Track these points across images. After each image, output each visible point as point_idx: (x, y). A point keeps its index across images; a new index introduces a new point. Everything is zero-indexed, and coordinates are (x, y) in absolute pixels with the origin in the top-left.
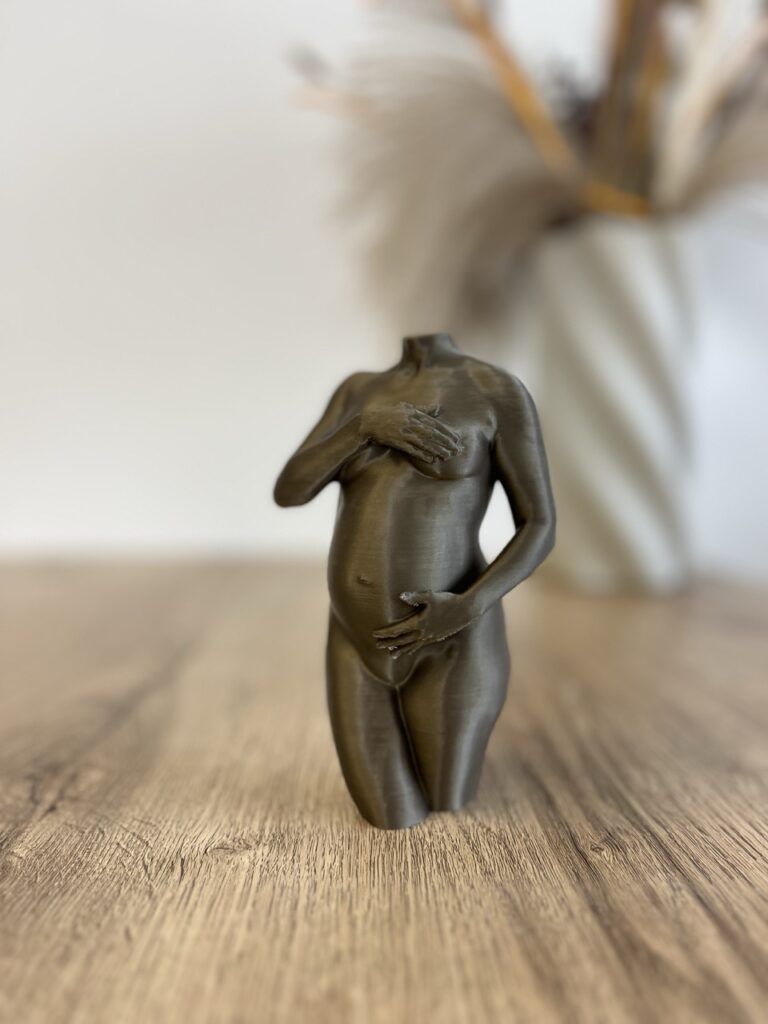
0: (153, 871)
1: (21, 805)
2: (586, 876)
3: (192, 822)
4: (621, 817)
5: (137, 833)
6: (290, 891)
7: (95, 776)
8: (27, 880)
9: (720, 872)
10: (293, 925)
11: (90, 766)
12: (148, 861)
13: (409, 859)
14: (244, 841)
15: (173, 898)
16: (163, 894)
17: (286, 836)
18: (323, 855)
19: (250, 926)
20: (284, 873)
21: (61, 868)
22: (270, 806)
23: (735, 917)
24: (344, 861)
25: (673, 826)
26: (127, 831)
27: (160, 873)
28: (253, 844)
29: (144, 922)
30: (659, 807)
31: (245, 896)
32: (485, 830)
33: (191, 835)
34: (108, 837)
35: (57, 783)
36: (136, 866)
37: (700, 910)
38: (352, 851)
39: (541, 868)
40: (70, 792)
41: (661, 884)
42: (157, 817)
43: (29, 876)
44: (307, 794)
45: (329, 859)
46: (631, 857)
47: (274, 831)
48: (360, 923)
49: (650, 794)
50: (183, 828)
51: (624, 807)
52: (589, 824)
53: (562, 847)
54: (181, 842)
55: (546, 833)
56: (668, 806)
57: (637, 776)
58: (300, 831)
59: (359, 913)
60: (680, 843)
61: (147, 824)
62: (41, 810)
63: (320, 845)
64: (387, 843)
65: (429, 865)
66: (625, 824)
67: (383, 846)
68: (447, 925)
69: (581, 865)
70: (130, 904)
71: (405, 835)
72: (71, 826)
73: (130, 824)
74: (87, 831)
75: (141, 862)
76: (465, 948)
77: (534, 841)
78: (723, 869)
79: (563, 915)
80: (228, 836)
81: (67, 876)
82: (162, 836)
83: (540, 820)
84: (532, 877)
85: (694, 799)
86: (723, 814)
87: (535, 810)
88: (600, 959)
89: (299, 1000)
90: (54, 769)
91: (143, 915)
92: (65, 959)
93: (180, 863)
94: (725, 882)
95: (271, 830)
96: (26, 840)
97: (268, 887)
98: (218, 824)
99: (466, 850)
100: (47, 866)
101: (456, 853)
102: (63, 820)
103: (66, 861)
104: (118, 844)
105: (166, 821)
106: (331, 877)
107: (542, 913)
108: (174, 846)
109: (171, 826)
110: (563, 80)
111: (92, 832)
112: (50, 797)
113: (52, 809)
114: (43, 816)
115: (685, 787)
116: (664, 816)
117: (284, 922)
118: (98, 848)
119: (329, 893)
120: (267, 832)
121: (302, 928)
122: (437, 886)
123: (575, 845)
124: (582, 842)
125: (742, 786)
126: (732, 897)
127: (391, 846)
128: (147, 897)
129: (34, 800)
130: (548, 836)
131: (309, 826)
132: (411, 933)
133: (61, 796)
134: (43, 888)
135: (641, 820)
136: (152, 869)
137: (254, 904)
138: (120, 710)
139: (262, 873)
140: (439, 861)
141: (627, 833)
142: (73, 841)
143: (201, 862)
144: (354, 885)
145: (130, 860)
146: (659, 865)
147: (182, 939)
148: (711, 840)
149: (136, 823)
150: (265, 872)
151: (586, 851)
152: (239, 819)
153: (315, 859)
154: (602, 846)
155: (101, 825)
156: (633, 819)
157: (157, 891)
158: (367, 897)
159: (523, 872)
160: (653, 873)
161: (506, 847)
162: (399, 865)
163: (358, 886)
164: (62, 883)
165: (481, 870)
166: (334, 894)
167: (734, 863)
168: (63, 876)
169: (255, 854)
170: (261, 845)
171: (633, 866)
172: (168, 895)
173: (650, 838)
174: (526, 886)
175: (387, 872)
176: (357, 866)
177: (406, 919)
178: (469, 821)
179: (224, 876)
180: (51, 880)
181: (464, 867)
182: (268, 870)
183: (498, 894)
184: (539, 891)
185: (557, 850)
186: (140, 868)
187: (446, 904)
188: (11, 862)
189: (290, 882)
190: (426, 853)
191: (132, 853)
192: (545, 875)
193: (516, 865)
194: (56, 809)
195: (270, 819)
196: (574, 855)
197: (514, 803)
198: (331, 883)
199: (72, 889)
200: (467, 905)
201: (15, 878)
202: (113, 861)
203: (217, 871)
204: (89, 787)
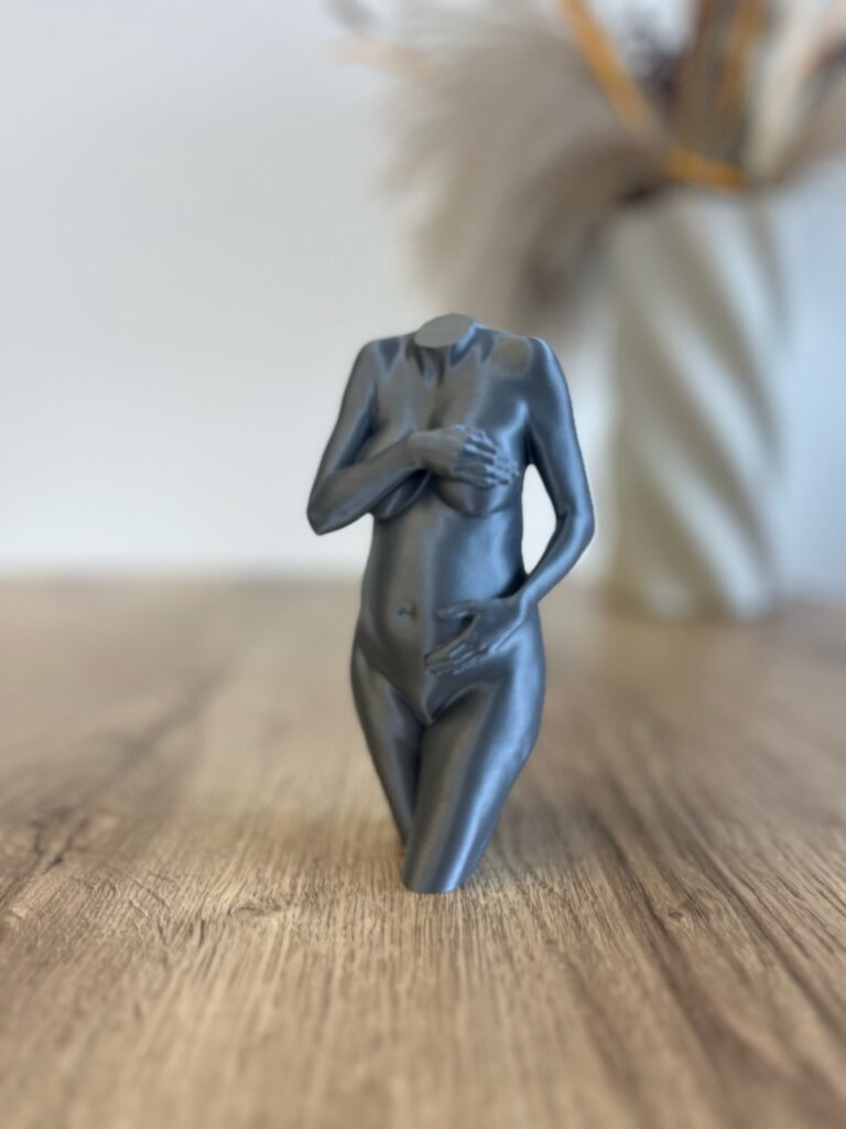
0: (170, 934)
1: (24, 855)
2: (663, 947)
3: (215, 877)
4: (703, 877)
5: (153, 890)
6: (324, 960)
7: (108, 823)
8: (26, 944)
9: (817, 943)
10: (326, 1001)
11: (103, 811)
12: (163, 923)
13: (461, 924)
14: (273, 901)
15: (190, 967)
16: (179, 962)
17: (320, 895)
18: (363, 917)
19: (278, 1002)
20: (318, 938)
21: (64, 930)
22: (303, 861)
23: (837, 999)
24: (387, 926)
25: (763, 888)
26: (141, 887)
27: (177, 937)
29: (157, 995)
30: (748, 867)
31: (272, 965)
32: (547, 890)
33: (214, 892)
34: (119, 893)
35: (65, 832)
36: (150, 928)
37: (795, 990)
38: (395, 915)
39: (610, 936)
40: (79, 841)
41: (750, 959)
42: (175, 873)
43: (28, 939)
44: (346, 846)
45: (368, 922)
46: (715, 925)
47: (307, 889)
48: (403, 1000)
49: (735, 851)
50: (205, 883)
51: (706, 865)
52: (667, 885)
53: (635, 912)
54: (201, 901)
55: (617, 894)
56: (756, 864)
57: (721, 829)
58: (337, 889)
59: (402, 986)
60: (771, 909)
61: (164, 879)
62: (45, 862)
63: (359, 906)
65: (483, 931)
66: (708, 887)
67: (430, 908)
68: (503, 1003)
69: (657, 934)
70: (141, 974)
72: (78, 881)
73: (145, 880)
74: (96, 887)
75: (155, 925)
76: (525, 1032)
77: (603, 905)
78: (821, 940)
79: (636, 993)
80: (255, 895)
81: (72, 939)
82: (180, 894)
83: (610, 880)
84: (600, 947)
85: (786, 857)
86: (820, 874)
87: (604, 868)
88: (680, 1047)
89: (331, 1092)
90: (62, 815)
91: (156, 986)
92: (65, 1038)
93: (198, 926)
94: (824, 957)
95: (304, 887)
96: (28, 897)
97: (298, 957)
98: (244, 881)
99: (525, 915)
100: (49, 928)
101: (514, 918)
102: (69, 874)
103: (71, 922)
104: (131, 903)
105: (186, 877)
106: (371, 943)
107: (613, 991)
108: (193, 905)
109: (191, 882)
110: (642, 32)
111: (102, 888)
112: (56, 847)
113: (58, 861)
114: (48, 870)
115: (776, 843)
116: (752, 876)
117: (316, 998)
118: (108, 907)
119: (368, 964)
120: (299, 890)
121: (337, 1006)
122: (492, 957)
123: (651, 910)
124: (658, 907)
125: (840, 841)
126: (832, 972)
127: (440, 908)
128: (161, 966)
129: (38, 850)
130: (619, 898)
131: (347, 884)
132: (462, 1013)
133: (69, 846)
134: (43, 954)
135: (725, 881)
136: (168, 932)
137: (283, 975)
138: (138, 748)
139: (292, 939)
140: (494, 926)
141: (710, 896)
142: (81, 898)
143: (224, 925)
144: (396, 954)
145: (143, 921)
146: (746, 935)
147: (199, 1017)
148: (806, 905)
149: (152, 879)
150: (296, 938)
151: (661, 916)
152: (268, 874)
153: (353, 923)
154: (681, 911)
155: (112, 881)
156: (717, 880)
157: (172, 958)
158: (411, 966)
159: (591, 942)
160: (740, 944)
161: (571, 911)
162: (449, 931)
163: (401, 954)
164: (65, 948)
165: (543, 937)
166: (374, 965)
167: (833, 933)
168: (67, 939)
169: (285, 917)
170: (292, 905)
171: (717, 936)
172: (185, 964)
173: (737, 903)
174: (594, 958)
175: (435, 938)
176: (401, 932)
177: (456, 996)
178: (529, 880)
179: (249, 943)
180: (53, 943)
181: (523, 934)
182: (299, 935)
183: (562, 967)
184: (609, 964)
185: (628, 915)
186: (155, 931)
187: (502, 978)
188: (8, 924)
189: (323, 948)
190: (480, 916)
191: (146, 913)
192: (616, 945)
193: (582, 933)
194: (62, 861)
195: (303, 875)
196: (649, 922)
197: (581, 859)
198: (371, 952)
199: (76, 955)
200: (526, 980)
201: (13, 941)
202: (124, 923)
203: (242, 936)
204: (101, 835)
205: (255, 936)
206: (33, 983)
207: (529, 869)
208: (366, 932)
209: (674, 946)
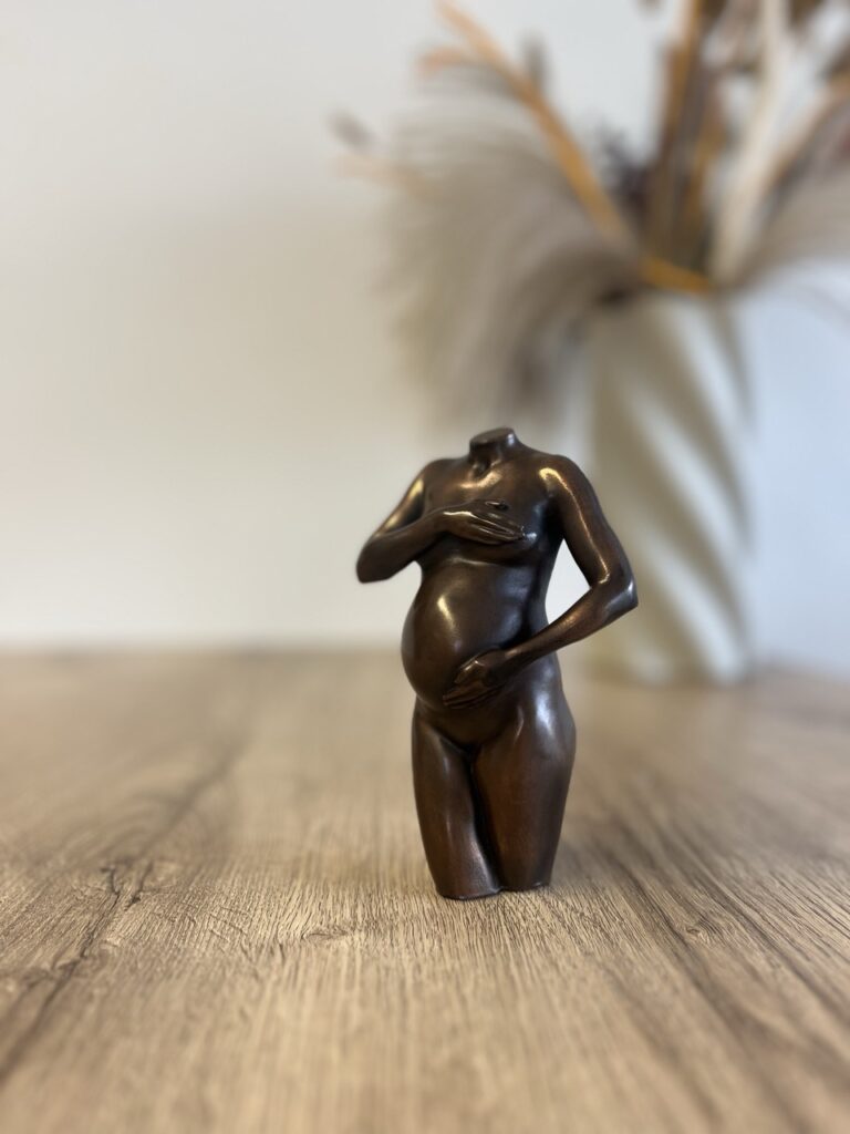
0: (254, 955)
1: (103, 895)
2: (685, 955)
3: (281, 910)
4: (712, 901)
5: (229, 921)
6: (395, 973)
8: (128, 967)
9: (816, 950)
10: (404, 1002)
11: (162, 859)
13: (508, 942)
15: (279, 980)
16: (269, 976)
17: (379, 921)
18: (421, 939)
19: (363, 1003)
20: (385, 955)
21: (159, 954)
22: (357, 895)
23: (835, 989)
24: (443, 945)
25: (765, 908)
26: (218, 919)
27: (261, 958)
28: (348, 930)
29: (257, 1002)
30: (750, 893)
31: (351, 977)
32: (579, 915)
33: (284, 921)
34: (199, 925)
35: (134, 875)
36: (235, 950)
37: (801, 985)
38: (449, 936)
39: (639, 948)
40: (147, 883)
41: (759, 960)
42: (245, 906)
43: (128, 962)
45: (427, 943)
46: (727, 938)
47: (366, 918)
48: (471, 1002)
49: (738, 881)
50: (274, 915)
51: (714, 892)
52: (682, 909)
53: (658, 929)
54: (275, 929)
55: (640, 916)
56: (758, 891)
57: (723, 863)
58: (393, 918)
59: (468, 990)
60: (773, 925)
62: (124, 901)
63: (415, 930)
64: (483, 928)
65: (529, 948)
66: (719, 909)
67: (479, 931)
68: (556, 1001)
69: (679, 947)
71: (499, 920)
72: (159, 915)
73: (219, 913)
74: (177, 920)
75: (239, 948)
76: (578, 1021)
77: (629, 924)
78: (820, 948)
79: (667, 991)
80: (321, 923)
81: (168, 961)
82: (254, 924)
83: (633, 906)
84: (632, 957)
85: (782, 884)
86: (813, 898)
87: (625, 896)
88: (710, 1029)
89: (425, 1068)
90: (128, 862)
91: (254, 994)
92: (185, 1037)
93: (279, 949)
94: (822, 960)
95: (363, 916)
96: (117, 929)
97: (371, 971)
98: (308, 913)
99: (563, 933)
100: (145, 953)
101: (554, 936)
102: (149, 910)
103: (163, 948)
104: (212, 932)
105: (256, 910)
106: (433, 959)
107: (647, 989)
108: (269, 933)
109: (262, 914)
111: (182, 920)
112: (130, 889)
113: (135, 899)
114: (129, 906)
115: (772, 873)
116: (754, 900)
117: (395, 1000)
118: (192, 935)
119: (434, 974)
120: (360, 919)
121: (414, 1006)
122: (540, 967)
123: (671, 928)
124: (677, 925)
125: (828, 870)
126: (831, 972)
128: (253, 980)
129: (115, 891)
130: (643, 920)
131: (401, 913)
132: (523, 1007)
133: (141, 888)
134: (145, 974)
135: (733, 904)
136: (252, 953)
137: (362, 984)
138: (181, 805)
139: (363, 956)
140: (538, 943)
141: (720, 916)
142: (166, 929)
143: (300, 947)
144: (457, 966)
145: (226, 947)
146: (756, 945)
148: (804, 921)
149: (225, 912)
150: (366, 956)
151: (681, 932)
152: (329, 906)
153: (414, 944)
154: (697, 928)
155: (190, 914)
156: (726, 904)
157: (262, 973)
158: (472, 976)
159: (623, 953)
160: (751, 953)
161: (602, 930)
162: (499, 947)
163: (461, 966)
164: (164, 968)
165: (581, 951)
166: (439, 975)
167: (828, 942)
168: (164, 961)
169: (353, 939)
170: (356, 931)
171: (730, 946)
172: (274, 977)
173: (745, 921)
174: (627, 963)
175: (488, 953)
176: (457, 949)
177: (515, 996)
178: (562, 907)
179: (326, 960)
180: (152, 965)
181: (564, 948)
182: (369, 954)
183: (602, 972)
184: (641, 969)
185: (653, 932)
186: (240, 952)
187: (552, 981)
188: (107, 951)
189: (393, 964)
190: (524, 936)
191: (228, 939)
192: (645, 955)
193: (614, 947)
194: (139, 899)
195: (360, 907)
196: (670, 936)
197: (604, 889)
198: (434, 965)
199: (176, 973)
200: (573, 983)
201: (115, 965)
202: (211, 946)
203: (318, 955)
204: (169, 878)
205: (330, 955)
206: (143, 995)
207: (559, 897)
208: (427, 951)
209: (696, 956)
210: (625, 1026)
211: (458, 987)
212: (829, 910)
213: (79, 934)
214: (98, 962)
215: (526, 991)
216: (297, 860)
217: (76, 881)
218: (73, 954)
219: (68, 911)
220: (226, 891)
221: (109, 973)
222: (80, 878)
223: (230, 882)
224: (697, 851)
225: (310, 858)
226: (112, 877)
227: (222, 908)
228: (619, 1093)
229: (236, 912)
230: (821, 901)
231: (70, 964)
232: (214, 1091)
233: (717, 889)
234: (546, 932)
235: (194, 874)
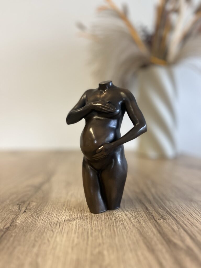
1: (17, 211)
2: (157, 226)
3: (60, 215)
4: (164, 212)
5: (47, 217)
6: (86, 230)
9: (189, 224)
10: (88, 237)
11: (32, 201)
13: (114, 222)
14: (74, 218)
15: (58, 232)
16: (55, 231)
17: (84, 217)
18: (93, 221)
19: (78, 238)
20: (84, 225)
21: (29, 225)
22: (79, 210)
23: (194, 234)
24: (99, 223)
25: (177, 214)
26: (44, 216)
27: (54, 226)
28: (76, 219)
29: (52, 237)
30: (173, 210)
31: (75, 231)
32: (132, 215)
33: (60, 217)
34: (40, 218)
35: (25, 206)
36: (48, 224)
37: (185, 233)
38: (100, 221)
39: (146, 224)
40: (28, 208)
41: (175, 227)
42: (51, 213)
43: (22, 227)
45: (95, 222)
46: (168, 221)
48: (104, 236)
49: (171, 207)
50: (58, 216)
51: (165, 210)
52: (157, 214)
53: (151, 219)
54: (58, 219)
55: (147, 216)
56: (176, 209)
57: (167, 202)
58: (87, 216)
59: (104, 234)
60: (179, 218)
62: (22, 212)
63: (92, 219)
64: (108, 219)
65: (119, 224)
66: (166, 214)
67: (107, 219)
68: (125, 237)
69: (156, 223)
70: (48, 233)
71: (112, 217)
72: (30, 215)
74: (34, 217)
75: (49, 224)
76: (130, 242)
77: (144, 218)
78: (190, 224)
79: (152, 234)
80: (69, 217)
81: (31, 227)
82: (53, 217)
83: (145, 213)
84: (144, 226)
85: (182, 208)
86: (189, 211)
87: (143, 211)
88: (162, 244)
89: (92, 254)
90: (24, 202)
91: (51, 235)
92: (34, 246)
93: (58, 224)
94: (191, 227)
95: (80, 216)
96: (20, 219)
97: (81, 229)
98: (66, 215)
99: (128, 220)
100: (26, 225)
102: (28, 214)
103: (30, 224)
104: (43, 219)
105: (54, 214)
106: (96, 226)
107: (148, 234)
108: (56, 220)
109: (55, 215)
111: (36, 217)
112: (24, 209)
113: (25, 212)
114: (23, 213)
115: (179, 205)
116: (175, 212)
117: (86, 237)
118: (38, 220)
120: (79, 216)
121: (90, 238)
122: (122, 228)
123: (154, 219)
124: (156, 218)
125: (193, 204)
126: (192, 230)
128: (52, 232)
129: (20, 209)
131: (89, 215)
132: (117, 239)
134: (26, 230)
135: (169, 213)
136: (52, 225)
137: (78, 233)
138: (38, 188)
139: (79, 226)
140: (121, 222)
141: (166, 216)
142: (32, 219)
143: (64, 223)
144: (101, 228)
145: (46, 223)
146: (174, 223)
147: (62, 241)
148: (186, 217)
150: (80, 226)
151: (156, 220)
152: (72, 213)
153: (91, 222)
154: (160, 219)
155: (38, 215)
156: (168, 213)
157: (54, 230)
158: (105, 231)
159: (142, 225)
160: (173, 225)
161: (137, 219)
162: (112, 223)
163: (102, 228)
164: (30, 229)
165: (132, 224)
166: (97, 230)
167: (192, 222)
168: (30, 227)
169: (77, 221)
170: (78, 219)
171: (168, 223)
172: (57, 231)
173: (172, 217)
174: (143, 228)
175: (109, 225)
176: (102, 224)
177: (115, 235)
178: (128, 213)
179: (70, 227)
180: (27, 228)
181: (128, 224)
182: (80, 225)
183: (137, 230)
184: (146, 229)
185: (150, 220)
187: (124, 232)
188: (17, 224)
189: (86, 228)
190: (118, 221)
191: (46, 221)
192: (147, 225)
193: (140, 223)
194: (26, 211)
195: (79, 213)
196: (154, 221)
197: (138, 209)
198: (96, 228)
199: (33, 230)
200: (129, 233)
201: (18, 228)
202: (42, 223)
203: (68, 225)
204: (33, 206)
205: (71, 225)
206: (25, 235)
207: (128, 211)
208: (94, 224)
209: (160, 226)
210: (141, 243)
211: (101, 234)
212: (193, 214)
213: (10, 220)
214: (14, 227)
215: (118, 235)
216: (65, 202)
217: (11, 207)
218: (8, 225)
219: (8, 214)
220: (47, 209)
221: (17, 230)
222: (12, 206)
223: (48, 207)
224: (161, 199)
225: (68, 202)
226: (19, 206)
227: (45, 214)
228: (139, 261)
229: (49, 215)
230: (191, 212)
231: (7, 228)
232: (40, 260)
233: (166, 209)
234: (124, 220)
235: (40, 205)
